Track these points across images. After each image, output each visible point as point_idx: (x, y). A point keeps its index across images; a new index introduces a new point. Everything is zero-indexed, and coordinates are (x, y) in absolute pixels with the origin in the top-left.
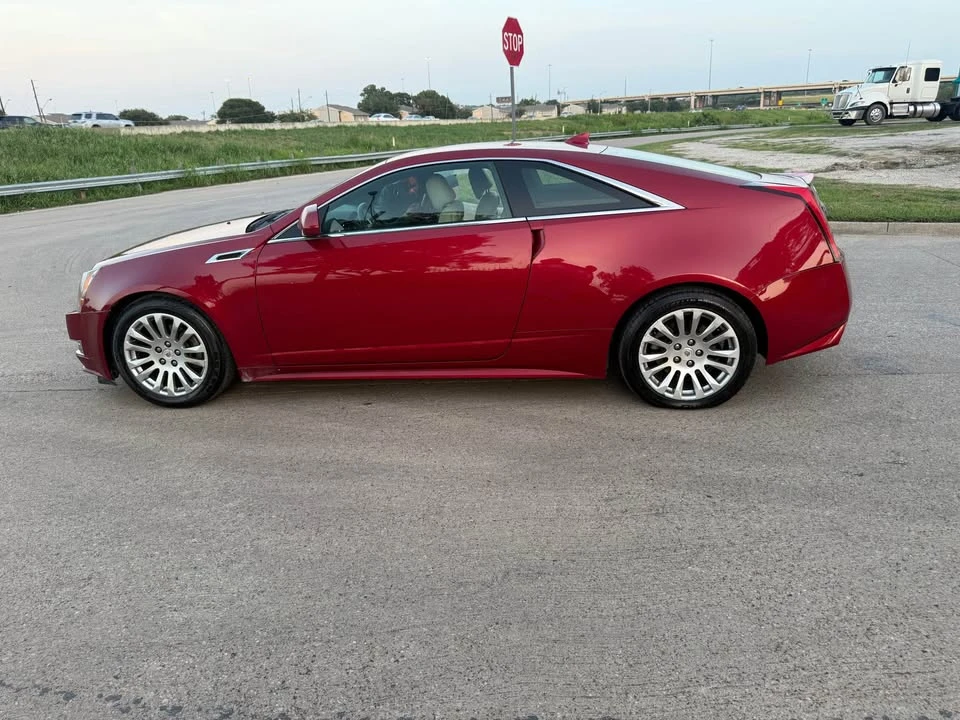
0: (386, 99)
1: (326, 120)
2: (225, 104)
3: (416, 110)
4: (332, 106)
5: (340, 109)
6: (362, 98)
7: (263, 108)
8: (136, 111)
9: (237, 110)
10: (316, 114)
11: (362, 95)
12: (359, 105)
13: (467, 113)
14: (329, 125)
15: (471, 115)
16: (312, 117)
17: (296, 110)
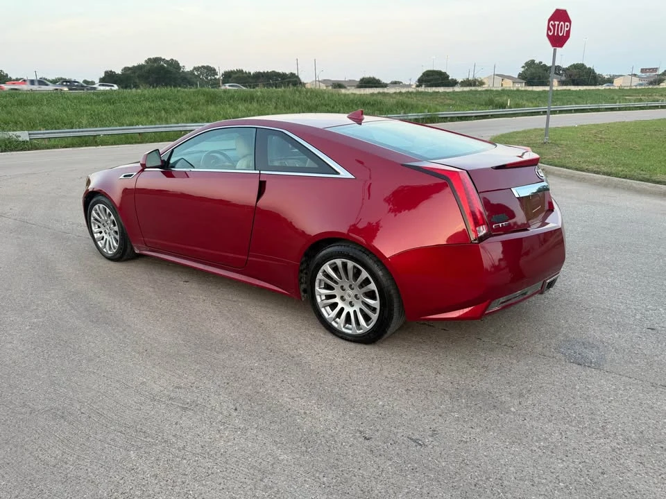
0: (541, 70)
1: (491, 85)
2: (424, 74)
3: (563, 78)
4: (497, 75)
5: (503, 77)
6: (523, 69)
7: (448, 76)
8: (370, 78)
9: (431, 77)
10: (485, 81)
11: (523, 67)
12: (520, 75)
13: (610, 81)
14: (494, 89)
15: (613, 83)
16: (482, 83)
17: (471, 78)
